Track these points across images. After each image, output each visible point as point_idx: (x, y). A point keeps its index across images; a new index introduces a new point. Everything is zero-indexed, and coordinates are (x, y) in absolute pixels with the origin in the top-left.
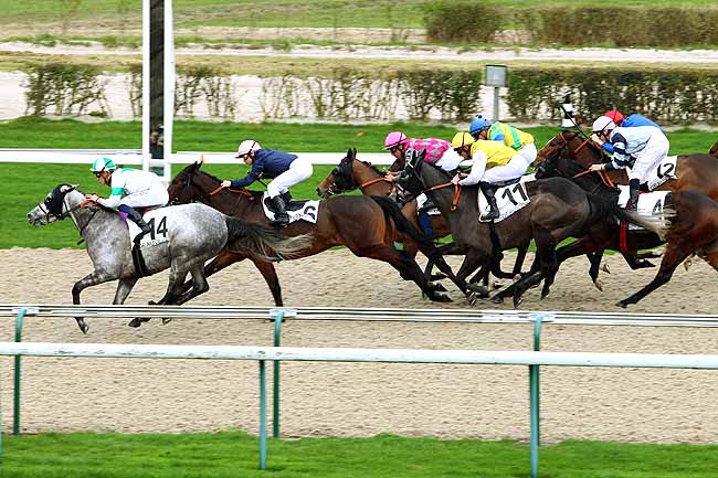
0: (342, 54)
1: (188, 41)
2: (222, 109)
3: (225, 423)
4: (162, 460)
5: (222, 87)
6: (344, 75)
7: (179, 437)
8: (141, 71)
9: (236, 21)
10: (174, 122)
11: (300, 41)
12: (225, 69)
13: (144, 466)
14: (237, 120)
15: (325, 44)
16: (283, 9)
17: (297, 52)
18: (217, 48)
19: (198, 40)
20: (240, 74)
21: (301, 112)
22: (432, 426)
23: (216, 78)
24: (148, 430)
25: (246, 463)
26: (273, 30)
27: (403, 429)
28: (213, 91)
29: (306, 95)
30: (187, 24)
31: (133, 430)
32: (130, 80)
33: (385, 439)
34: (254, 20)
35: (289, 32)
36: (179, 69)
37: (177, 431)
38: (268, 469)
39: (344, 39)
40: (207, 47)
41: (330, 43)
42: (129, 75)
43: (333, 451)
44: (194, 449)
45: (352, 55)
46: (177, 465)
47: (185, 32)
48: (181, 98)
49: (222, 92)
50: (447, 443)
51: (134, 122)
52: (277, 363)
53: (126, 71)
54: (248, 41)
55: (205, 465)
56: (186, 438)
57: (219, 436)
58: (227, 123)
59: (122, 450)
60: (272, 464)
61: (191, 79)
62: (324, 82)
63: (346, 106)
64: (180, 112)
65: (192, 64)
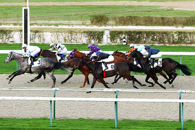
0: (71, 27)
1: (33, 24)
2: (42, 40)
3: (42, 116)
4: (27, 124)
5: (42, 35)
6: (71, 32)
7: (31, 119)
8: (22, 31)
9: (45, 19)
10: (30, 44)
11: (60, 24)
12: (42, 31)
13: (23, 126)
14: (45, 43)
15: (66, 25)
16: (56, 16)
17: (60, 27)
18: (41, 26)
19: (36, 24)
20: (46, 32)
21: (61, 41)
22: (92, 117)
23: (40, 33)
24: (24, 117)
25: (47, 125)
26: (54, 21)
27: (85, 117)
28: (40, 36)
29: (62, 37)
30: (33, 20)
31: (20, 118)
32: (20, 33)
33: (81, 119)
34: (50, 19)
35: (58, 22)
36: (31, 31)
37: (31, 118)
38: (52, 127)
39: (71, 24)
40: (38, 25)
41: (68, 24)
42: (19, 32)
43: (68, 122)
44: (35, 122)
45: (73, 27)
46: (31, 126)
47: (33, 22)
48: (32, 38)
49: (42, 36)
50: (95, 120)
51: (21, 44)
52: (55, 101)
53: (19, 31)
54: (48, 24)
55: (37, 126)
56: (33, 119)
57: (41, 119)
58: (43, 44)
59: (17, 122)
60: (53, 125)
61: (34, 33)
62: (66, 34)
63: (71, 40)
64: (32, 41)
65: (35, 29)
